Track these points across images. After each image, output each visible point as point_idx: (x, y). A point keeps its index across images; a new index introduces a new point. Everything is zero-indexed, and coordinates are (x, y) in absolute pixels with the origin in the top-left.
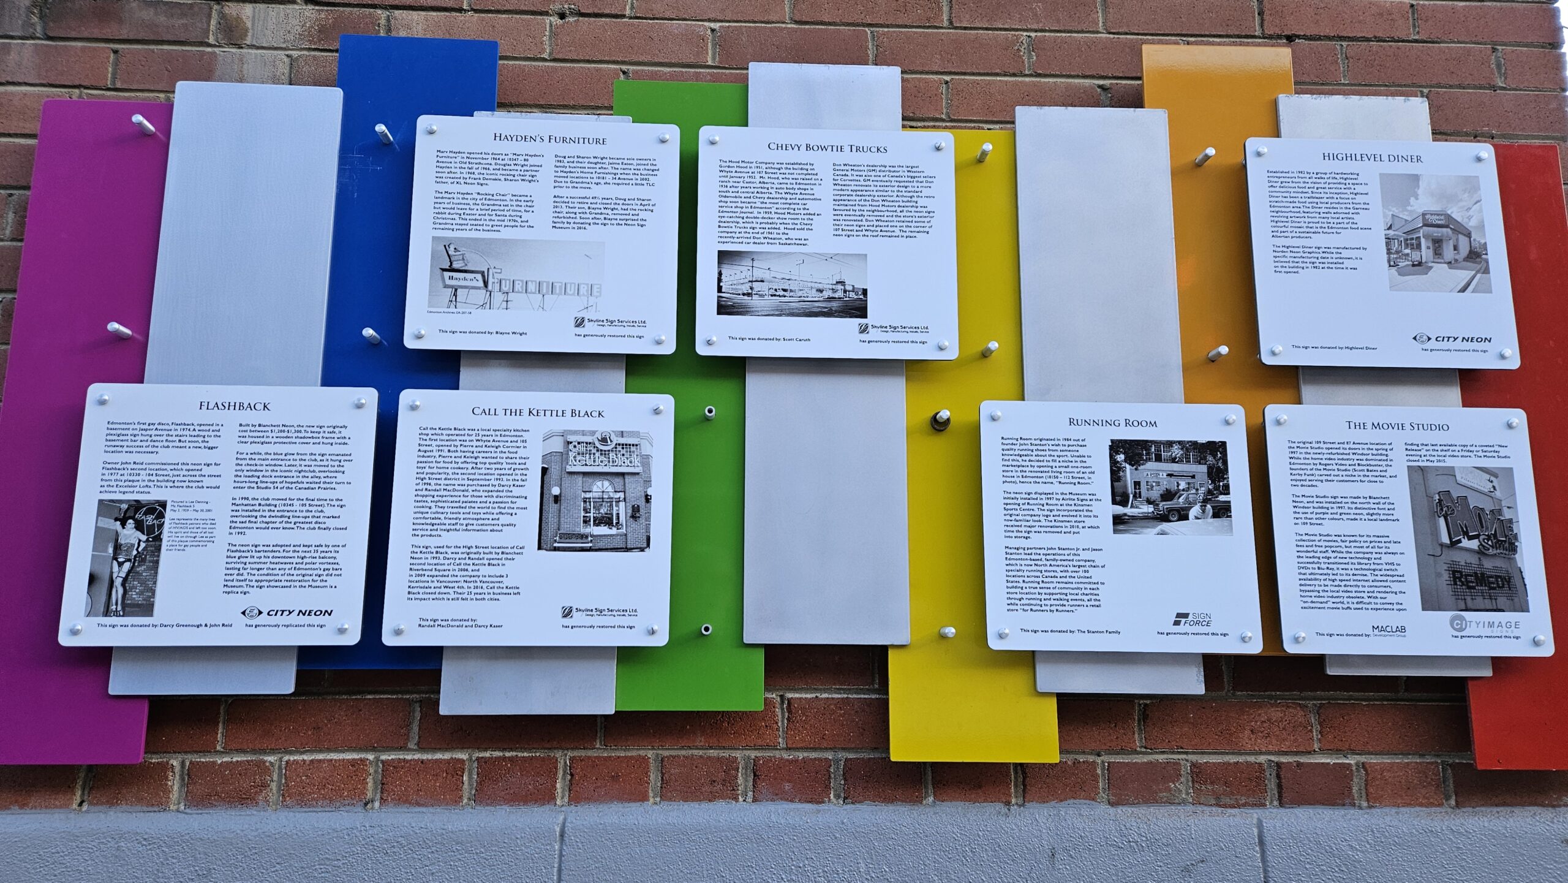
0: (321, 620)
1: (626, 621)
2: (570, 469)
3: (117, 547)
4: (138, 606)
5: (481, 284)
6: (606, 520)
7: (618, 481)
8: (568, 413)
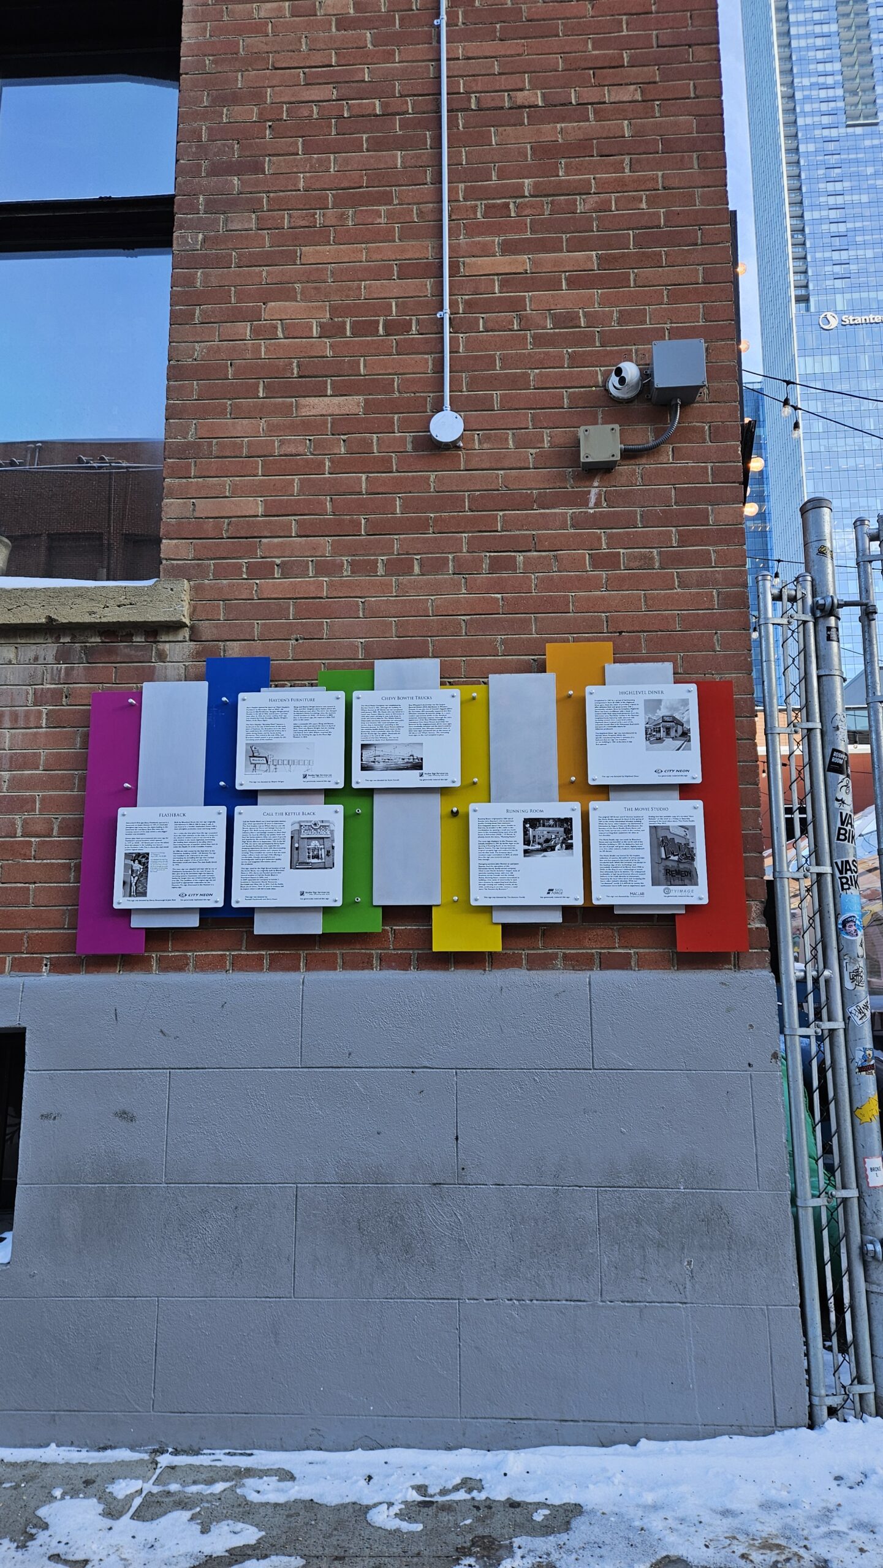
0: (209, 897)
1: (325, 896)
2: (302, 836)
3: (132, 871)
4: (141, 893)
5: (265, 762)
6: (317, 857)
7: (321, 841)
8: (301, 814)
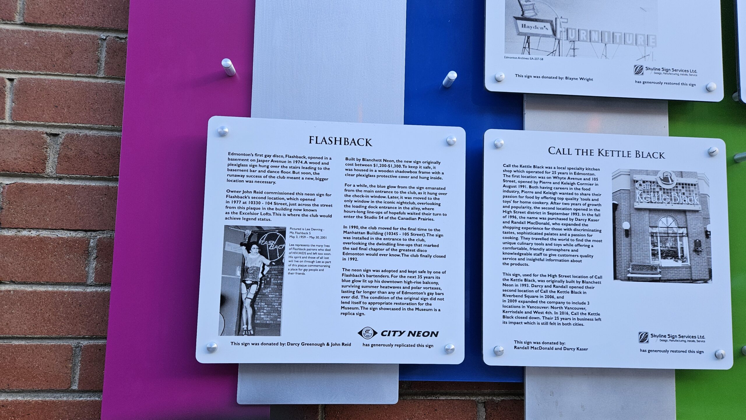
0: (429, 340)
1: (696, 346)
2: (637, 205)
3: (244, 271)
4: (266, 325)
5: (550, 32)
6: (672, 254)
7: (680, 217)
8: (633, 154)
